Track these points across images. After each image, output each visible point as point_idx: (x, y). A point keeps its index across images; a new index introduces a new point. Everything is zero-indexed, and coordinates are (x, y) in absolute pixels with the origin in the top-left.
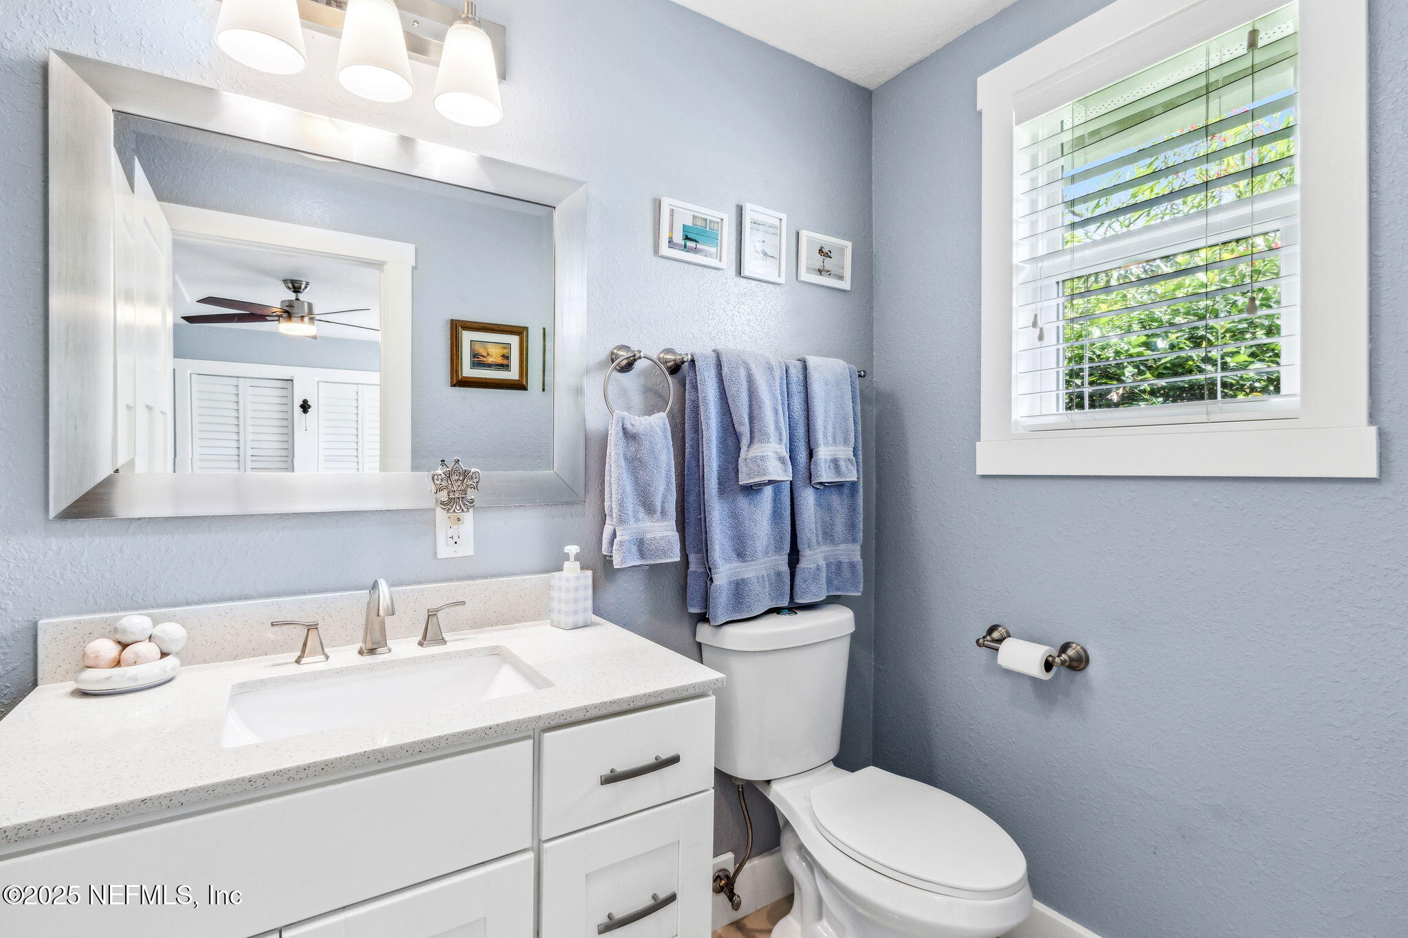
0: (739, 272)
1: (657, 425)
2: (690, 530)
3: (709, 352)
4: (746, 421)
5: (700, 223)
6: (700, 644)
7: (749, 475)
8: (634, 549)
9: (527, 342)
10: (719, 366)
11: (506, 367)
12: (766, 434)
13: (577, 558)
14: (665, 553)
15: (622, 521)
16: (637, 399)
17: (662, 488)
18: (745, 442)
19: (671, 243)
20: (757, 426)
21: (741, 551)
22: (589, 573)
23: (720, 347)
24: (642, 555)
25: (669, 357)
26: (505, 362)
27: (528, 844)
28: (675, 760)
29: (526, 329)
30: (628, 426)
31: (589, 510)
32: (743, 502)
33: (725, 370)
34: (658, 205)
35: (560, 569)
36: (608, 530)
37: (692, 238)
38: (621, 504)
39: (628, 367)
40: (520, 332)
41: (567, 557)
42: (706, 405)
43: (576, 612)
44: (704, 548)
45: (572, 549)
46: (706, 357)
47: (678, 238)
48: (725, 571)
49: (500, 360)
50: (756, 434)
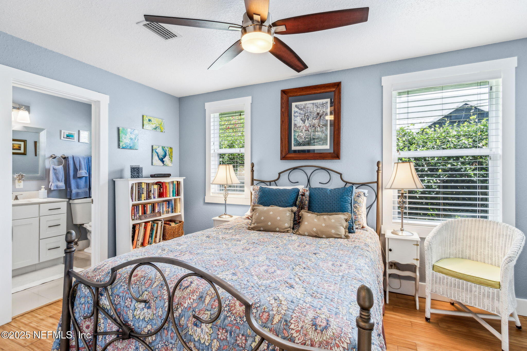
0: (79, 141)
1: (60, 168)
2: (68, 185)
3: (71, 156)
4: (79, 167)
5: (70, 134)
6: (70, 203)
7: (79, 175)
8: (56, 187)
9: (26, 144)
10: (73, 158)
11: (20, 149)
12: (83, 169)
13: (44, 188)
14: (62, 187)
15: (53, 182)
16: (56, 163)
17: (61, 177)
18: (78, 170)
19: (64, 137)
20: (81, 167)
21: (78, 187)
22: (47, 190)
23: (74, 155)
24: (57, 188)
25: (63, 156)
26: (19, 148)
27: (38, 216)
28: (60, 208)
29: (26, 140)
30: (54, 168)
31: (46, 181)
32: (78, 180)
33: (74, 159)
34: (61, 131)
35: (41, 190)
36: (50, 184)
37: (69, 136)
38: (53, 180)
39: (55, 158)
40: (25, 141)
41: (42, 188)
42: (71, 165)
43: (44, 196)
44: (70, 187)
45: (43, 187)
46: (70, 157)
47: (65, 136)
48: (74, 191)
49: (18, 148)
50: (81, 169)
